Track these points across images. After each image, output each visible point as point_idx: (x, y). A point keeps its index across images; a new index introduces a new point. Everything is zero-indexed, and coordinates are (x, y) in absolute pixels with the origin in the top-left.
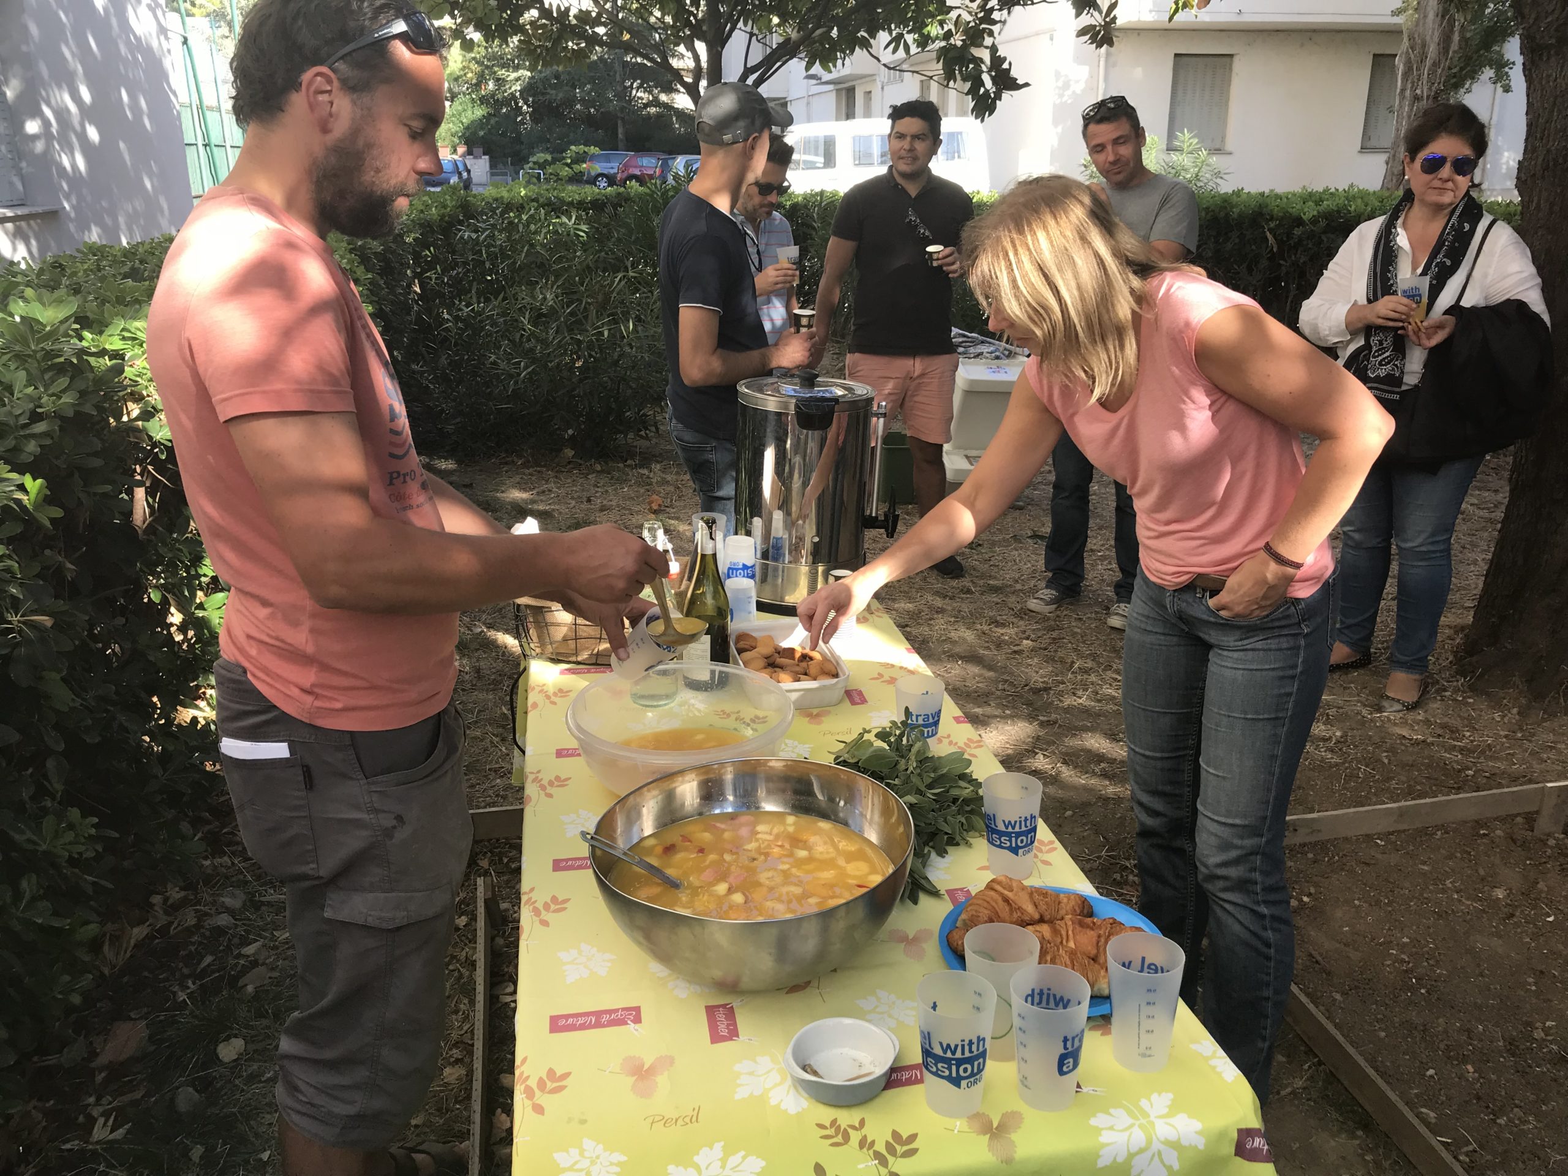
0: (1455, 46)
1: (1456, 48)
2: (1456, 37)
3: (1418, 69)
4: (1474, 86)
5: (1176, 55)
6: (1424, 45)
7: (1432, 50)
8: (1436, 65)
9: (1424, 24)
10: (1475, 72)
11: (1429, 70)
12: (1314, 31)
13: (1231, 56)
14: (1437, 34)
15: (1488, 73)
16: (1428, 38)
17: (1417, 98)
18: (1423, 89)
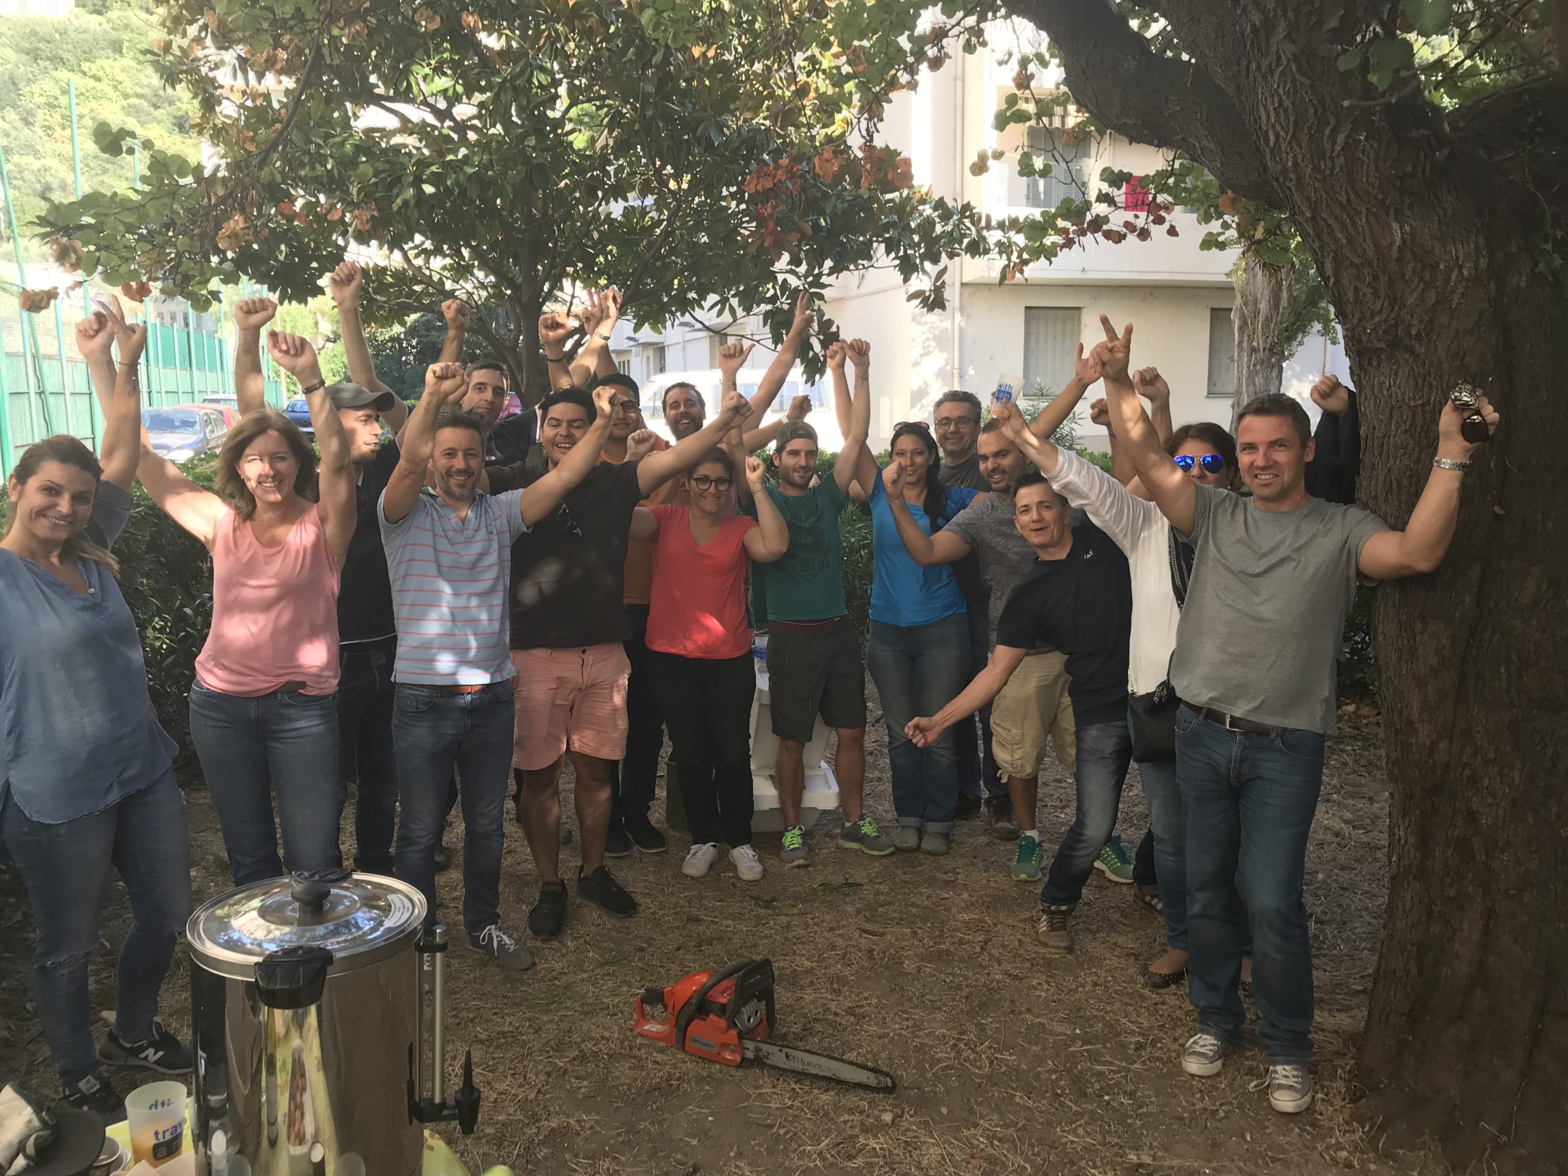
0: (1284, 303)
1: (1286, 305)
2: (1285, 295)
3: (1253, 324)
4: (1305, 340)
5: (1027, 308)
6: (1256, 302)
7: (1263, 306)
8: (1268, 320)
9: (1254, 282)
10: (1305, 326)
11: (1263, 324)
12: (1155, 287)
13: (1079, 309)
14: (1266, 292)
15: (1317, 326)
16: (1259, 296)
17: (1253, 350)
18: (1259, 342)
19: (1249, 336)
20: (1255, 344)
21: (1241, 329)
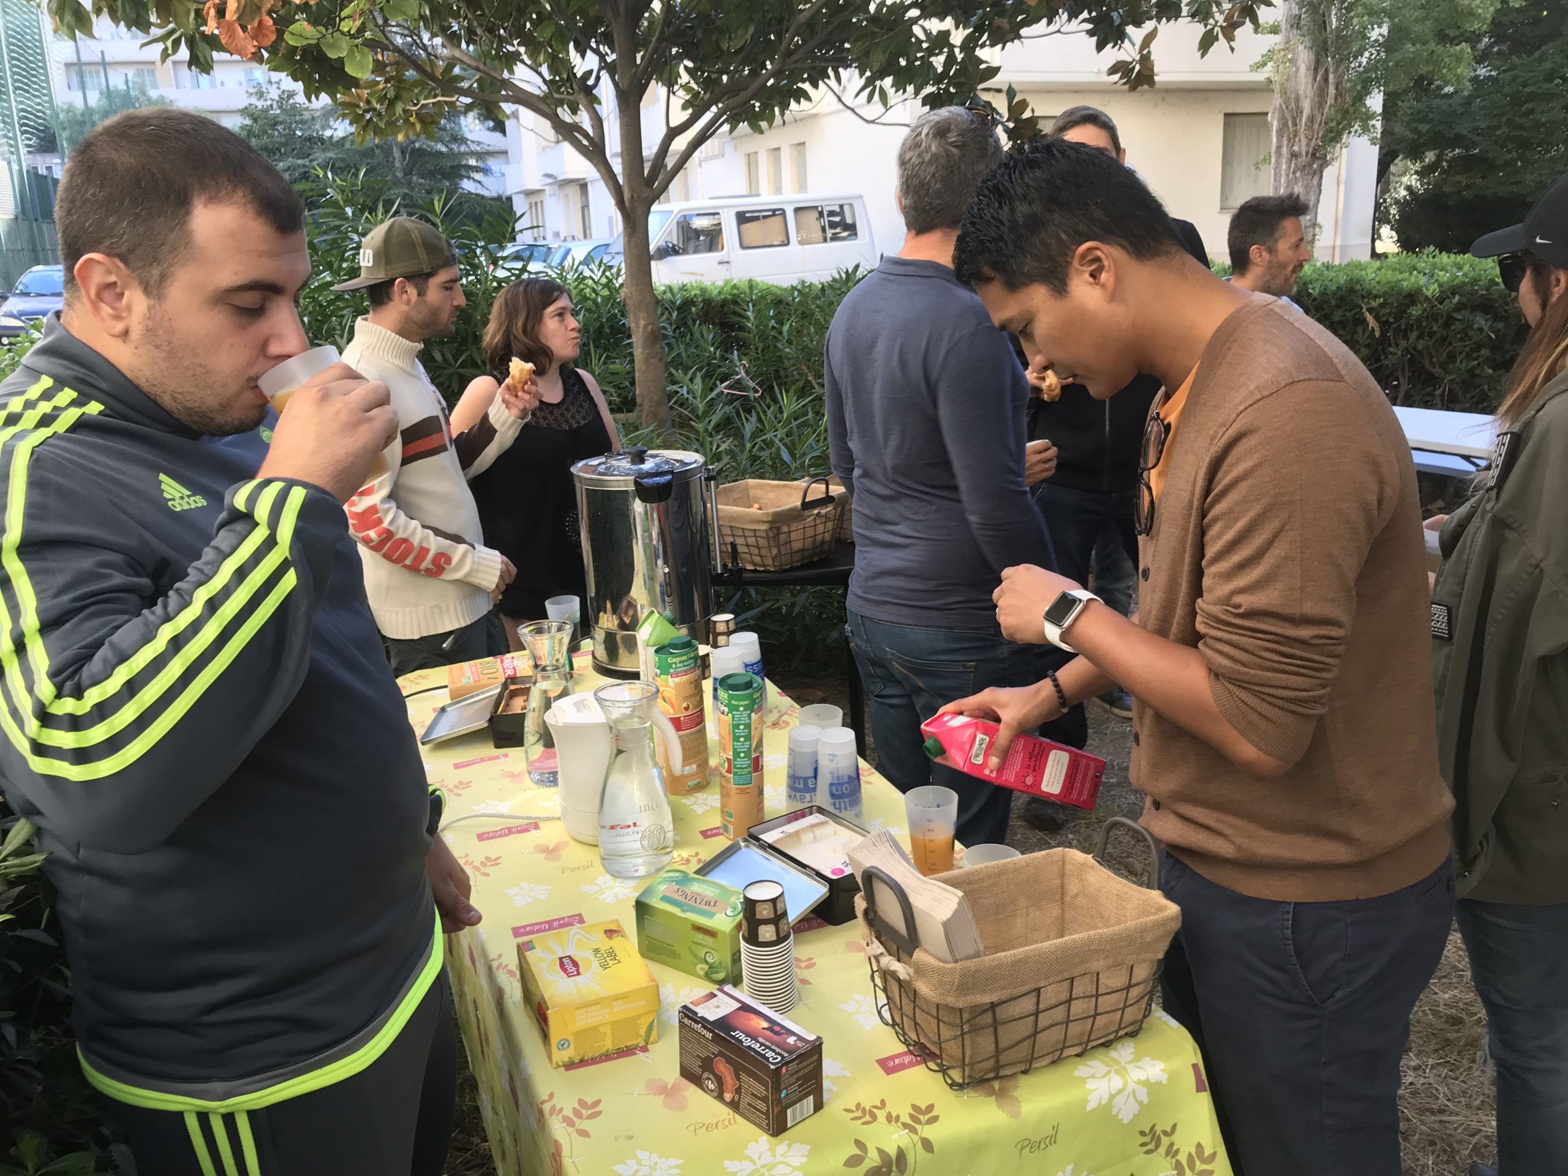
0: (1330, 100)
1: (1332, 102)
3: (1294, 125)
6: (1297, 99)
7: (1307, 106)
8: (1311, 119)
9: (1295, 78)
11: (1306, 125)
14: (1310, 89)
15: (1356, 128)
17: (1294, 155)
18: (1302, 146)
19: (1289, 140)
20: (1296, 148)
21: (1280, 133)
